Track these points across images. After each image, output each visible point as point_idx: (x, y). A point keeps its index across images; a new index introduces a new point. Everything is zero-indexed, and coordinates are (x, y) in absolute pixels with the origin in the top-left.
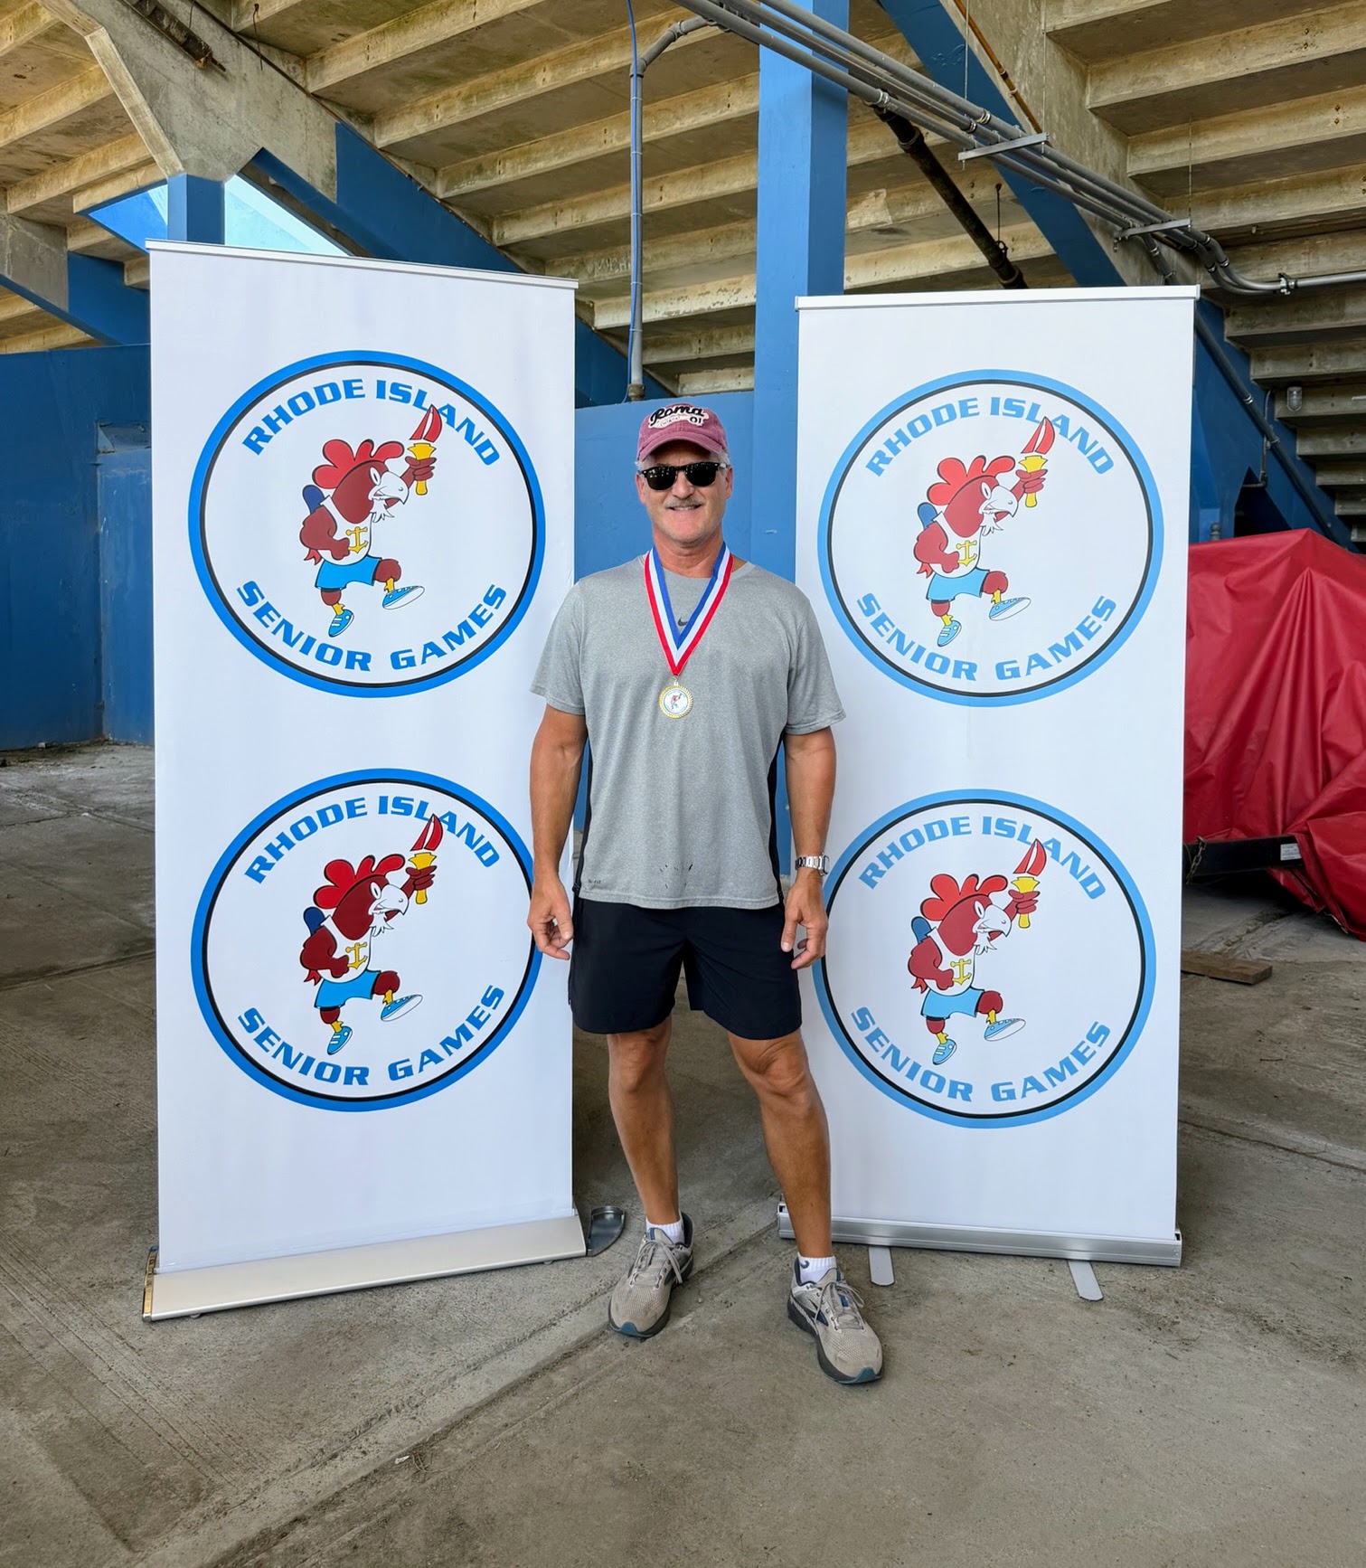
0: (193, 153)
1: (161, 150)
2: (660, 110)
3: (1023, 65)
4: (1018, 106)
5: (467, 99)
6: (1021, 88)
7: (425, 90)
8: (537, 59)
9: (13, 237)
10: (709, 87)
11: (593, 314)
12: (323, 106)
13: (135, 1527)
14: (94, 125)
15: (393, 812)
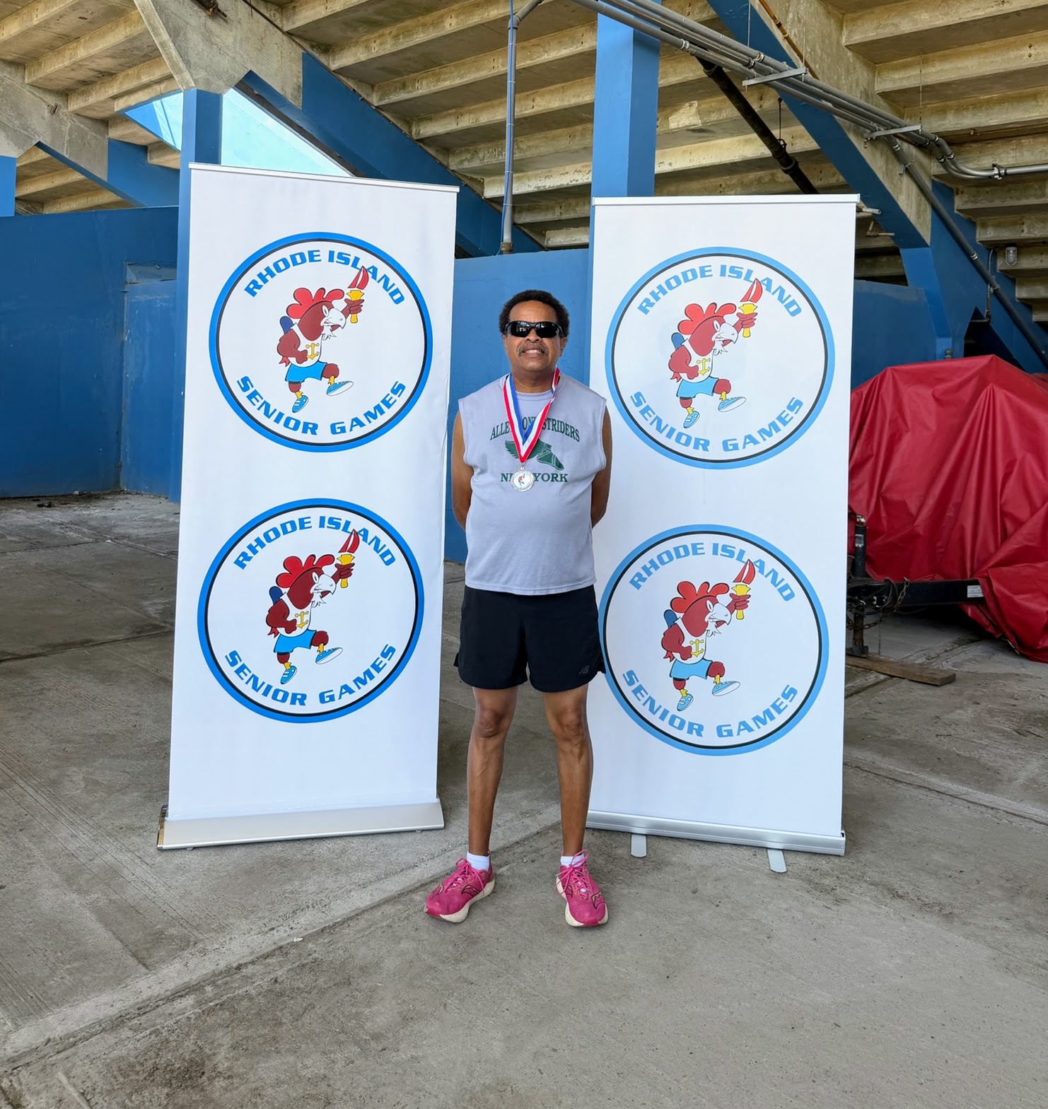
0: (202, 74)
1: (180, 72)
2: (533, 45)
3: (793, 16)
4: (790, 46)
5: (396, 37)
6: (792, 32)
7: (366, 30)
8: (446, 9)
9: (71, 128)
10: (569, 30)
11: (483, 187)
12: (294, 40)
14: (133, 51)
15: (328, 527)
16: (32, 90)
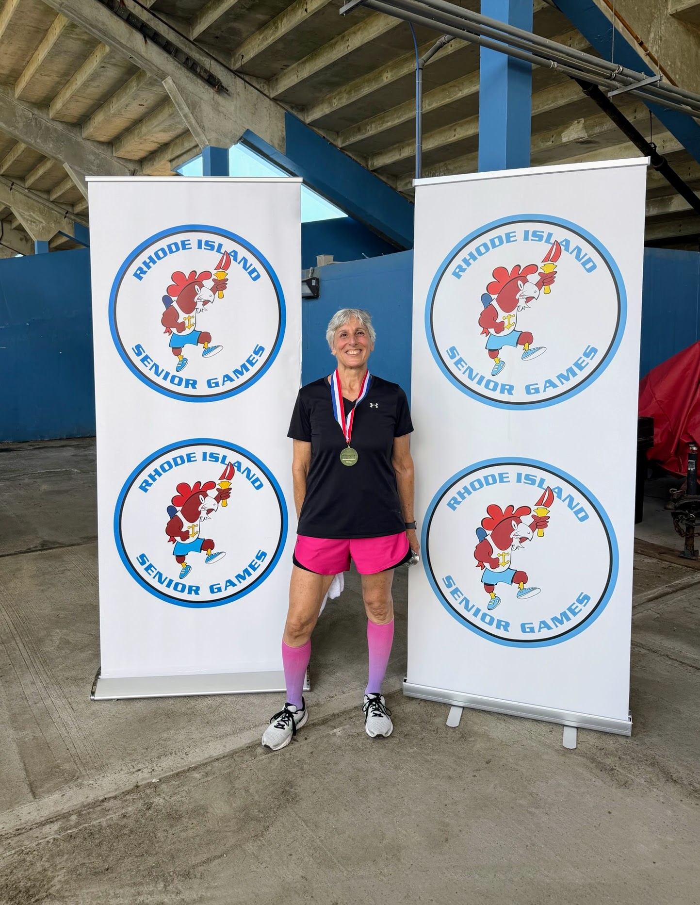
1: (198, 135)
2: (450, 87)
3: (655, 35)
4: (652, 61)
5: (349, 92)
6: (654, 50)
7: (328, 90)
8: (383, 66)
12: (278, 104)
13: (41, 787)
14: (176, 126)
15: (209, 460)
16: (118, 161)
